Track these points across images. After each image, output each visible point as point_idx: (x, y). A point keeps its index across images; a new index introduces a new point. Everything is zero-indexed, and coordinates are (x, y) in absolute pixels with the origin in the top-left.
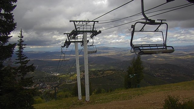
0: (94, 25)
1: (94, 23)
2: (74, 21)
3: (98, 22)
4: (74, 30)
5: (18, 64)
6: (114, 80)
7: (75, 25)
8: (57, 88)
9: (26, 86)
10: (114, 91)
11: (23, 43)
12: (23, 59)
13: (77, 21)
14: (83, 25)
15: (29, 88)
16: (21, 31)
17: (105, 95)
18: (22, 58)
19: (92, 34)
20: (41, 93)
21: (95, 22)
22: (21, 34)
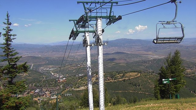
0: (111, 8)
1: (112, 5)
2: (83, 3)
3: (117, 3)
4: (83, 15)
5: (3, 63)
6: (139, 86)
7: (85, 8)
8: (59, 96)
9: (15, 93)
10: (139, 101)
11: (11, 33)
12: (12, 55)
13: (87, 3)
14: (96, 8)
15: (20, 96)
16: (8, 14)
17: (127, 107)
18: (10, 53)
19: (109, 20)
20: (36, 102)
21: (112, 3)
22: (8, 20)
